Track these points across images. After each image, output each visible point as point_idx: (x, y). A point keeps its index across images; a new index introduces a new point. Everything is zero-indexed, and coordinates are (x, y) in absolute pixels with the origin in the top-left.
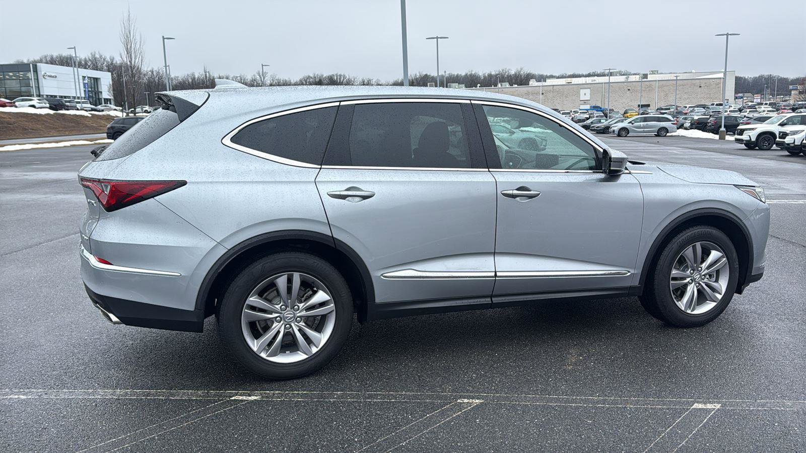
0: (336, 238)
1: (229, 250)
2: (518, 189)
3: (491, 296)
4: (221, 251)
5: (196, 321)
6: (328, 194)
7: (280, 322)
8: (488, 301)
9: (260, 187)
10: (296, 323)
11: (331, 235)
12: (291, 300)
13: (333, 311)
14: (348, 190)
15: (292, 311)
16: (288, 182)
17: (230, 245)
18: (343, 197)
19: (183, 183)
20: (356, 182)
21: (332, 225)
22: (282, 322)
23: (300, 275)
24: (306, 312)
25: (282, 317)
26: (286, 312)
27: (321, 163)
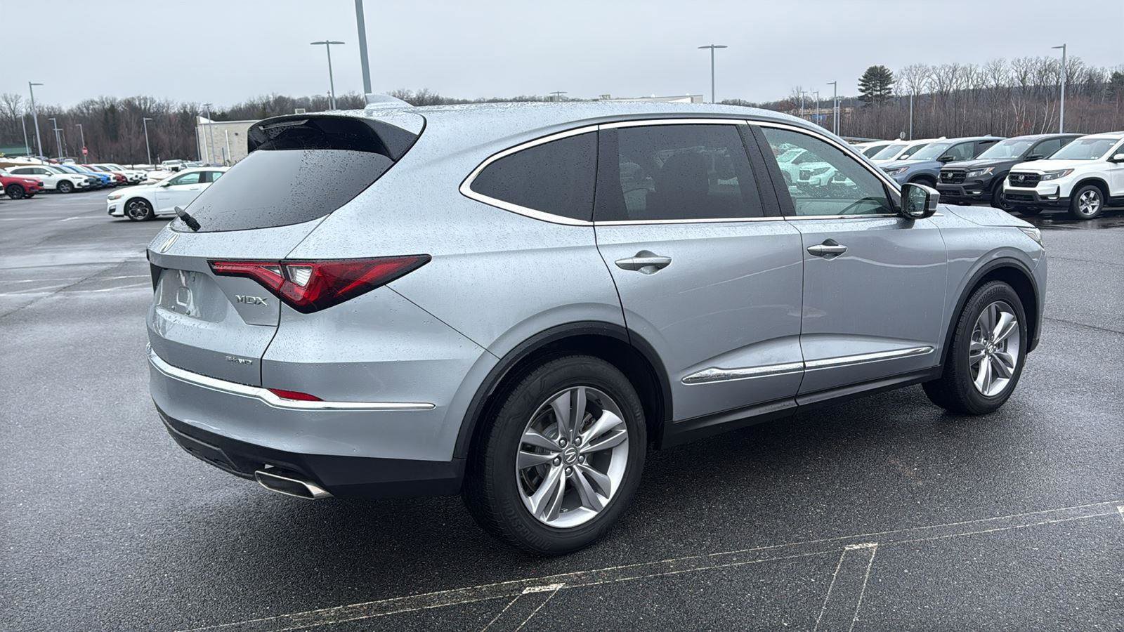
0: (631, 330)
1: (501, 360)
2: (825, 243)
3: (795, 397)
4: (492, 362)
5: (454, 477)
6: (616, 264)
7: (559, 465)
8: (792, 404)
9: (530, 259)
10: (579, 465)
11: (624, 325)
12: (573, 429)
13: (625, 439)
14: (638, 255)
15: (573, 447)
16: (564, 248)
17: (502, 351)
18: (635, 267)
19: (426, 259)
20: (645, 243)
21: (627, 310)
22: (562, 465)
23: (586, 390)
24: (592, 446)
25: (561, 456)
26: (567, 449)
27: (591, 217)
